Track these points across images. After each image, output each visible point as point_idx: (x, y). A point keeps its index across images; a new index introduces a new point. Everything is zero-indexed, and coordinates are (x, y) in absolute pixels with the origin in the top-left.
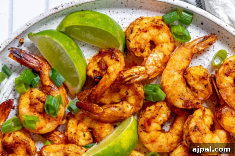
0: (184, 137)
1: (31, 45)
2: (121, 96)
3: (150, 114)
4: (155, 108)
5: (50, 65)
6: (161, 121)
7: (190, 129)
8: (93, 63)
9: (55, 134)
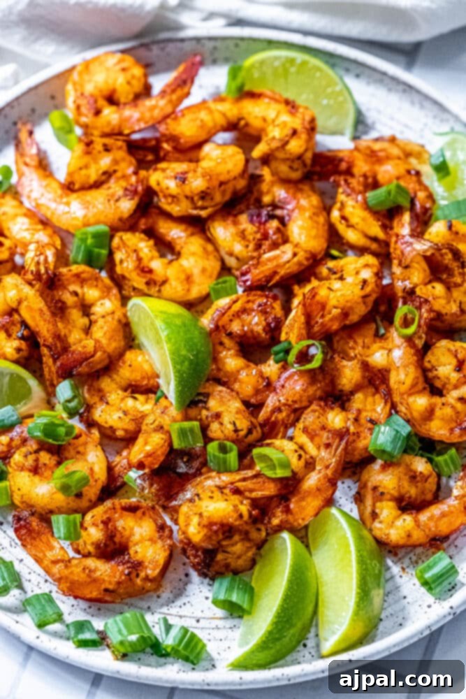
2: (75, 307)
4: (121, 251)
6: (151, 252)
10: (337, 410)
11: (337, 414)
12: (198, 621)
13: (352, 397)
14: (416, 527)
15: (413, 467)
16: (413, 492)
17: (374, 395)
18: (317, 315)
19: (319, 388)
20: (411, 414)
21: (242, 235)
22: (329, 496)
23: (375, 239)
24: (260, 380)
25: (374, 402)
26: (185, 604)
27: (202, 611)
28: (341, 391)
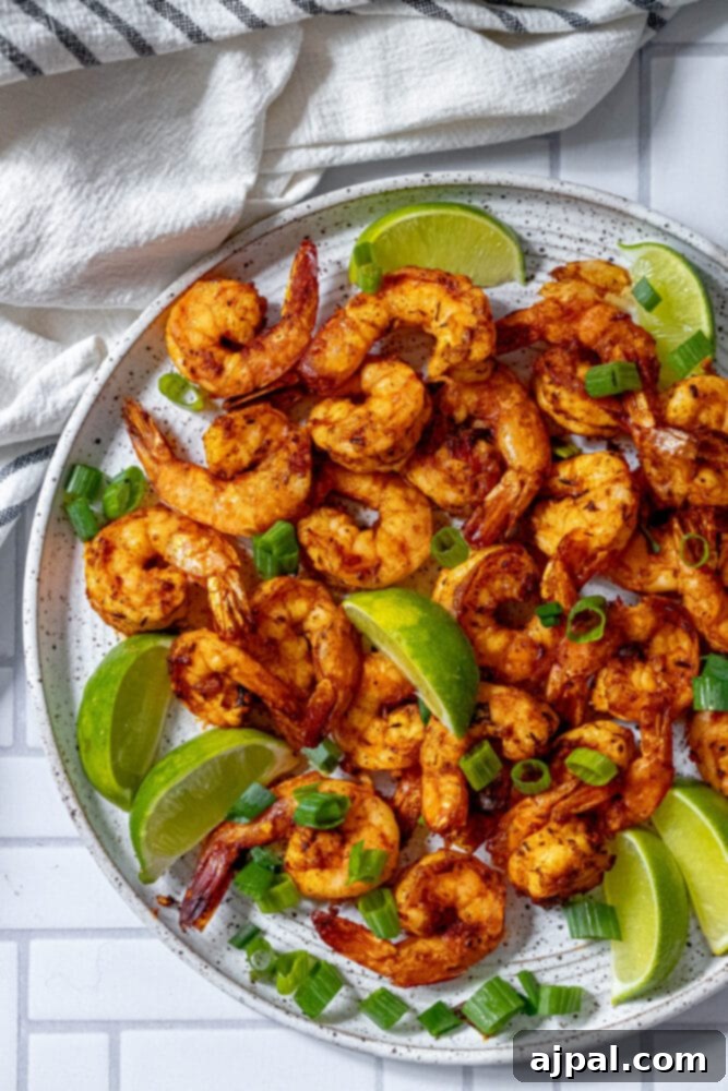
0: (383, 469)
1: (174, 877)
2: (287, 636)
3: (330, 558)
4: (315, 547)
5: (222, 825)
6: (347, 531)
7: (360, 455)
8: (207, 711)
9: (402, 803)
10: (638, 665)
12: (560, 958)
13: (650, 644)
17: (674, 632)
21: (452, 480)
24: (534, 651)
25: (677, 639)
26: (538, 943)
27: (561, 945)
28: (636, 640)
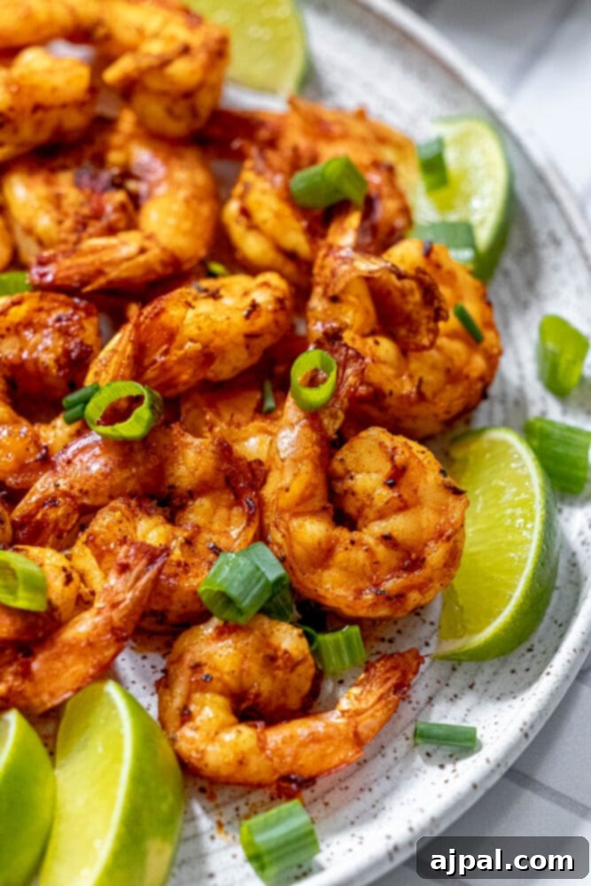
10: (158, 519)
11: (156, 525)
13: (190, 503)
14: (257, 750)
15: (275, 641)
16: (264, 685)
17: (230, 507)
18: (156, 350)
19: (133, 475)
20: (291, 546)
21: (57, 201)
22: (107, 660)
23: (291, 255)
24: (32, 449)
25: (229, 519)
28: (172, 487)
